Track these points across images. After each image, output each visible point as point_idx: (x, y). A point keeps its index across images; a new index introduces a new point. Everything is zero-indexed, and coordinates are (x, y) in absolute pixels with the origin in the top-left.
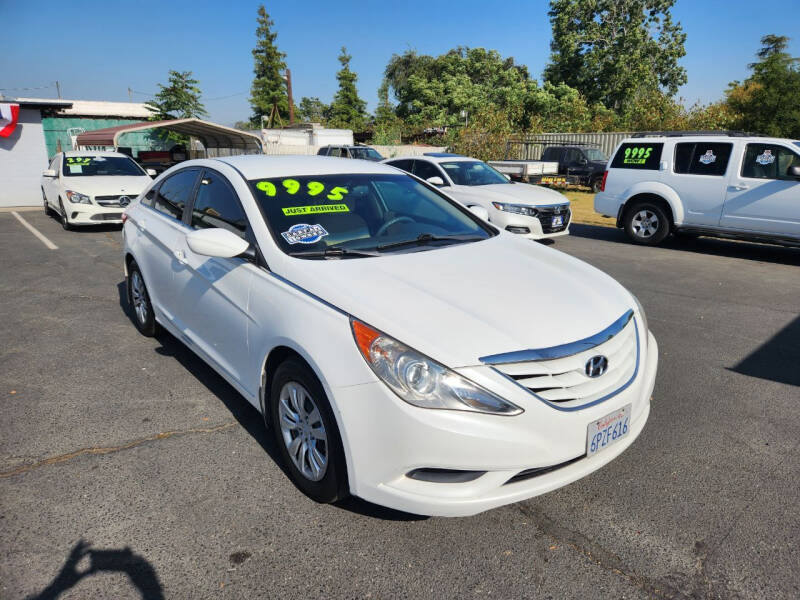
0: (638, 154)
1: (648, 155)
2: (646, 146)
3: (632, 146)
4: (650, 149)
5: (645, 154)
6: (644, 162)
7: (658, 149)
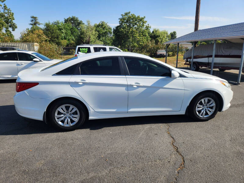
0: (84, 50)
1: (87, 50)
2: (86, 48)
3: (82, 48)
4: (87, 49)
5: (86, 50)
6: (86, 52)
7: (89, 49)
